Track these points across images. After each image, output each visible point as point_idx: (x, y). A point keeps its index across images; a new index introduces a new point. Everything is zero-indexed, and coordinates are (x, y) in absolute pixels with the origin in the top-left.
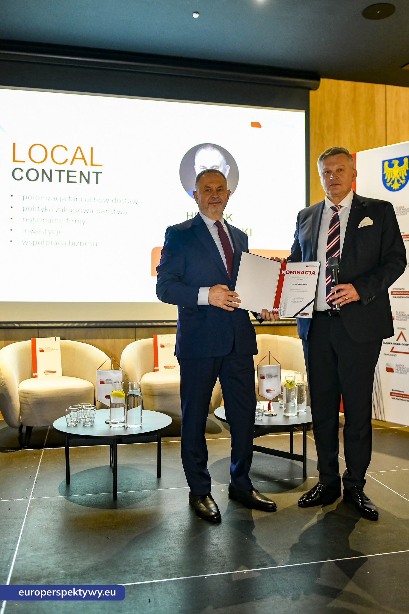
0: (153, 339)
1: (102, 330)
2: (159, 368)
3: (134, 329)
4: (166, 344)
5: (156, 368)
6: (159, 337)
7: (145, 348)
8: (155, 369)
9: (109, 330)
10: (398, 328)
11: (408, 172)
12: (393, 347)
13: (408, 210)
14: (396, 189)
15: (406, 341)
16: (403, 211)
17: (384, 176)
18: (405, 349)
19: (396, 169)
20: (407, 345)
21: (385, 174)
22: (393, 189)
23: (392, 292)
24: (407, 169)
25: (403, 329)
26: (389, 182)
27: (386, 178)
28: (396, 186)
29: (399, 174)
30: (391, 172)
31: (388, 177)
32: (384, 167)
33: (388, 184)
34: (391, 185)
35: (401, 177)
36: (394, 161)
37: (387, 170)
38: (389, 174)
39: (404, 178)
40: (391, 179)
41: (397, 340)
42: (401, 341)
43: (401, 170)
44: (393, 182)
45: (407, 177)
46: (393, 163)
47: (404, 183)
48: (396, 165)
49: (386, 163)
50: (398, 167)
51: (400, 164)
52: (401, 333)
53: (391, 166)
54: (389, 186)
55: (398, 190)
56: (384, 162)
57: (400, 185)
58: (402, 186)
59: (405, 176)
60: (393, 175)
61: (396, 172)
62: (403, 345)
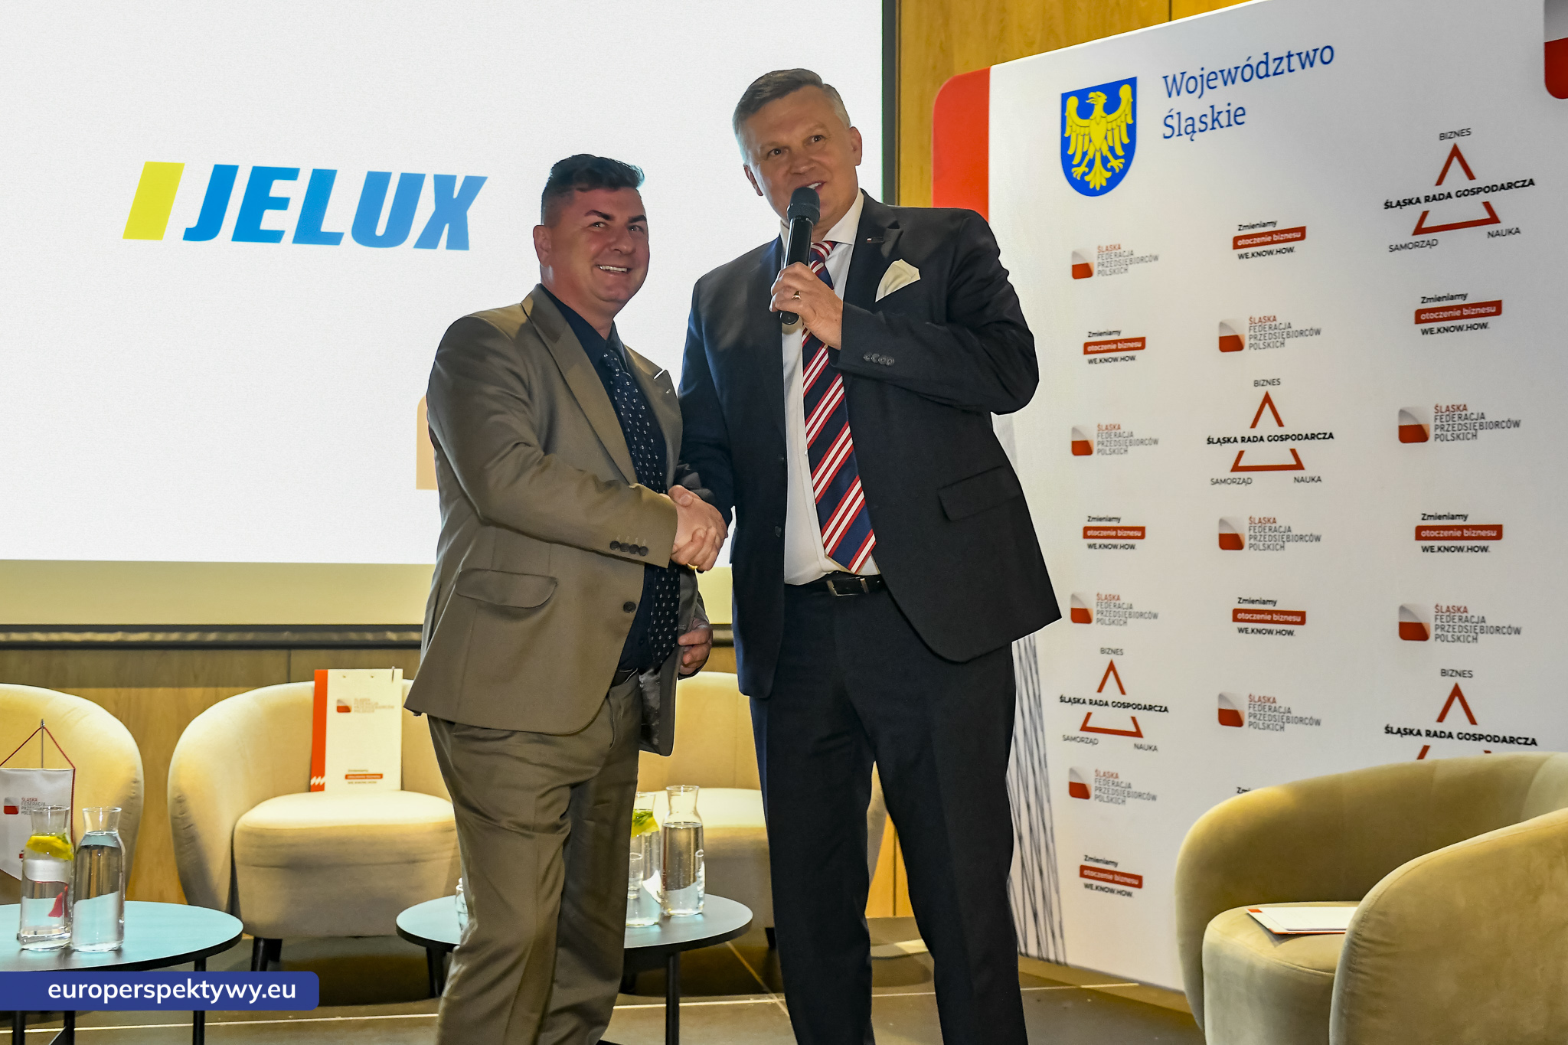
0: (312, 684)
1: (175, 656)
2: (326, 780)
3: (284, 653)
4: (356, 700)
5: (315, 781)
6: (333, 675)
7: (278, 714)
8: (312, 783)
9: (198, 656)
10: (1103, 651)
11: (1132, 130)
12: (1089, 715)
13: (1131, 259)
14: (1098, 188)
15: (1123, 692)
16: (1118, 258)
17: (1065, 142)
18: (1121, 719)
19: (1098, 124)
20: (1126, 706)
21: (1070, 137)
22: (1091, 186)
23: (1086, 529)
24: (1130, 122)
25: (1115, 652)
26: (1079, 165)
27: (1070, 152)
28: (1098, 178)
29: (1106, 138)
30: (1087, 131)
31: (1075, 148)
32: (1067, 114)
33: (1077, 172)
34: (1084, 174)
35: (1112, 149)
36: (1092, 95)
37: (1074, 127)
38: (1080, 138)
39: (1120, 152)
40: (1085, 154)
41: (1100, 690)
42: (1111, 692)
43: (1114, 125)
44: (1091, 164)
45: (1129, 150)
46: (1088, 101)
47: (1121, 166)
48: (1098, 110)
49: (1073, 102)
50: (1104, 114)
51: (1111, 107)
52: (1111, 667)
53: (1085, 111)
54: (1079, 178)
55: (1104, 190)
56: (1065, 97)
57: (1108, 175)
58: (1115, 179)
59: (1123, 146)
60: (1090, 141)
61: (1099, 132)
62: (1116, 705)
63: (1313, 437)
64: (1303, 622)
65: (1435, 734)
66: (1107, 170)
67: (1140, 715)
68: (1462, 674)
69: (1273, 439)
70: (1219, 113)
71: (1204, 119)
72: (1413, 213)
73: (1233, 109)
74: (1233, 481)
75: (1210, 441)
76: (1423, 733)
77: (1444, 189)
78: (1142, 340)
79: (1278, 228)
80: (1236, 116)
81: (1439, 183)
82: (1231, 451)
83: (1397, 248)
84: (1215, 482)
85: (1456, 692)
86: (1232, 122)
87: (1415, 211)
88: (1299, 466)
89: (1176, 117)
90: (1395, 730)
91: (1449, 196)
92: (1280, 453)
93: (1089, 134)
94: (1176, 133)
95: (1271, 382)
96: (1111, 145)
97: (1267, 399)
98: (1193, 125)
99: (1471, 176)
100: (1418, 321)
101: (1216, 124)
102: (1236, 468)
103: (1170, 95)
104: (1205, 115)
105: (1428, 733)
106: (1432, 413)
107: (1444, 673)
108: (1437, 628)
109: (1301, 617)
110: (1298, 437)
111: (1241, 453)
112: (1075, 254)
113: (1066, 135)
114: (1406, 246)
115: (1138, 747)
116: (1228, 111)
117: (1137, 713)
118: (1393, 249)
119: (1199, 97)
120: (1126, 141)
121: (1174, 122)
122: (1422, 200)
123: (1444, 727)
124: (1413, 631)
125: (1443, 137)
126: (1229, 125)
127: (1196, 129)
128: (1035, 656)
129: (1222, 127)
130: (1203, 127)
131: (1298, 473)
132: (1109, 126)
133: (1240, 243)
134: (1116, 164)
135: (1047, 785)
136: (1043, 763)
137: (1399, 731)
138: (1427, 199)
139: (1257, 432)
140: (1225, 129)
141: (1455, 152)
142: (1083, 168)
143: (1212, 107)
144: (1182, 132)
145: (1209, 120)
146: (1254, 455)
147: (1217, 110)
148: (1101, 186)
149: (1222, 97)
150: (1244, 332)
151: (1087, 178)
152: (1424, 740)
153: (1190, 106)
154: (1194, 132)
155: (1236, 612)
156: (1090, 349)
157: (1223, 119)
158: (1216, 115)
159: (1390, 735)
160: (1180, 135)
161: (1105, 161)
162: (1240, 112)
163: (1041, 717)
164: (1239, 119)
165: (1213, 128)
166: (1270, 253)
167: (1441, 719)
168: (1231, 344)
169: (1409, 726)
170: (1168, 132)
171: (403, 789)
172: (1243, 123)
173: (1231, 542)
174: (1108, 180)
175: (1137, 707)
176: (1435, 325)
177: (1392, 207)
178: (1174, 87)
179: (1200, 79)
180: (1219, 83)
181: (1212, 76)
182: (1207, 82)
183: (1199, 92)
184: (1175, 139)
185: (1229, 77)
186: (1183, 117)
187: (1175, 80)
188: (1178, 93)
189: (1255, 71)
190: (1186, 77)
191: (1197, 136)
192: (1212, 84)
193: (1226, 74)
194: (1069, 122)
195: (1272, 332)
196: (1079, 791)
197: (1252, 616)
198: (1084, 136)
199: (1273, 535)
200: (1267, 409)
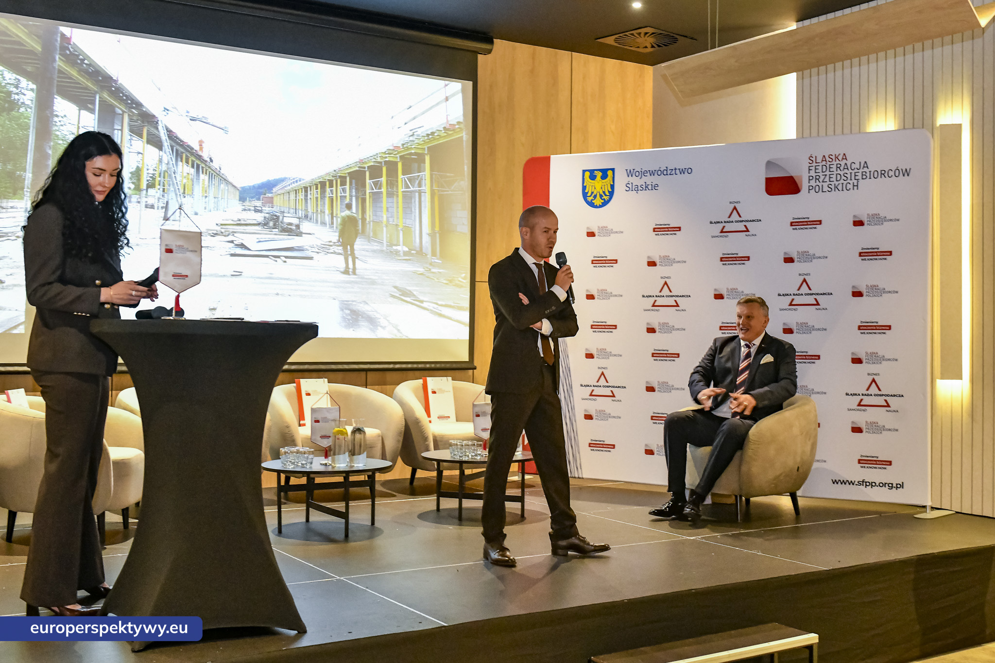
10: (600, 368)
11: (612, 187)
12: (593, 390)
13: (612, 232)
14: (598, 205)
15: (607, 382)
16: (606, 232)
17: (584, 188)
18: (606, 391)
19: (598, 183)
20: (608, 387)
21: (586, 186)
22: (595, 204)
23: (592, 326)
24: (612, 184)
25: (604, 368)
26: (590, 196)
27: (586, 191)
28: (598, 202)
29: (602, 188)
30: (593, 184)
31: (589, 190)
32: (585, 178)
33: (589, 199)
34: (592, 200)
35: (604, 192)
36: (596, 172)
37: (588, 183)
38: (591, 187)
39: (608, 194)
40: (592, 193)
41: (598, 382)
42: (604, 382)
43: (605, 184)
44: (595, 197)
45: (611, 194)
46: (594, 174)
47: (608, 198)
48: (599, 178)
49: (587, 174)
50: (601, 180)
51: (604, 177)
52: (603, 374)
53: (593, 177)
54: (590, 201)
55: (600, 207)
56: (584, 171)
57: (603, 201)
58: (605, 203)
59: (609, 192)
60: (595, 188)
61: (599, 186)
62: (604, 386)
63: (685, 296)
67: (614, 389)
69: (668, 296)
70: (648, 185)
71: (642, 186)
72: (720, 226)
73: (653, 184)
74: (652, 310)
75: (643, 296)
77: (731, 219)
78: (617, 260)
79: (669, 226)
81: (729, 217)
83: (714, 237)
84: (646, 310)
86: (653, 189)
87: (721, 225)
88: (677, 306)
89: (631, 184)
91: (732, 222)
92: (671, 301)
93: (594, 186)
94: (631, 189)
95: (668, 278)
97: (666, 284)
98: (637, 188)
99: (740, 216)
100: (721, 260)
101: (647, 189)
102: (654, 306)
103: (628, 176)
106: (726, 290)
109: (678, 355)
110: (677, 296)
111: (656, 301)
112: (589, 228)
113: (585, 185)
114: (718, 236)
115: (613, 401)
120: (610, 190)
121: (630, 186)
122: (723, 222)
125: (731, 203)
127: (639, 189)
128: (570, 371)
129: (649, 190)
130: (641, 189)
132: (603, 184)
133: (656, 230)
134: (606, 198)
135: (575, 416)
136: (573, 408)
138: (725, 222)
139: (661, 294)
140: (652, 191)
141: (735, 208)
142: (592, 198)
143: (645, 182)
144: (633, 190)
145: (644, 187)
146: (660, 301)
148: (600, 205)
149: (649, 179)
150: (657, 260)
151: (593, 201)
153: (636, 181)
155: (655, 354)
156: (595, 262)
157: (650, 187)
161: (601, 196)
162: (657, 186)
163: (572, 392)
164: (656, 188)
165: (645, 190)
166: (668, 234)
168: (652, 264)
170: (628, 189)
172: (657, 190)
173: (651, 330)
174: (602, 203)
175: (613, 387)
176: (727, 262)
177: (713, 223)
178: (630, 173)
179: (640, 172)
180: (648, 174)
181: (646, 172)
182: (643, 173)
183: (640, 177)
184: (630, 191)
185: (652, 173)
186: (634, 185)
187: (630, 171)
188: (632, 176)
189: (662, 172)
190: (635, 171)
191: (639, 192)
192: (645, 175)
193: (651, 172)
194: (586, 180)
195: (668, 261)
196: (589, 417)
197: (658, 355)
198: (592, 186)
199: (667, 328)
200: (666, 286)
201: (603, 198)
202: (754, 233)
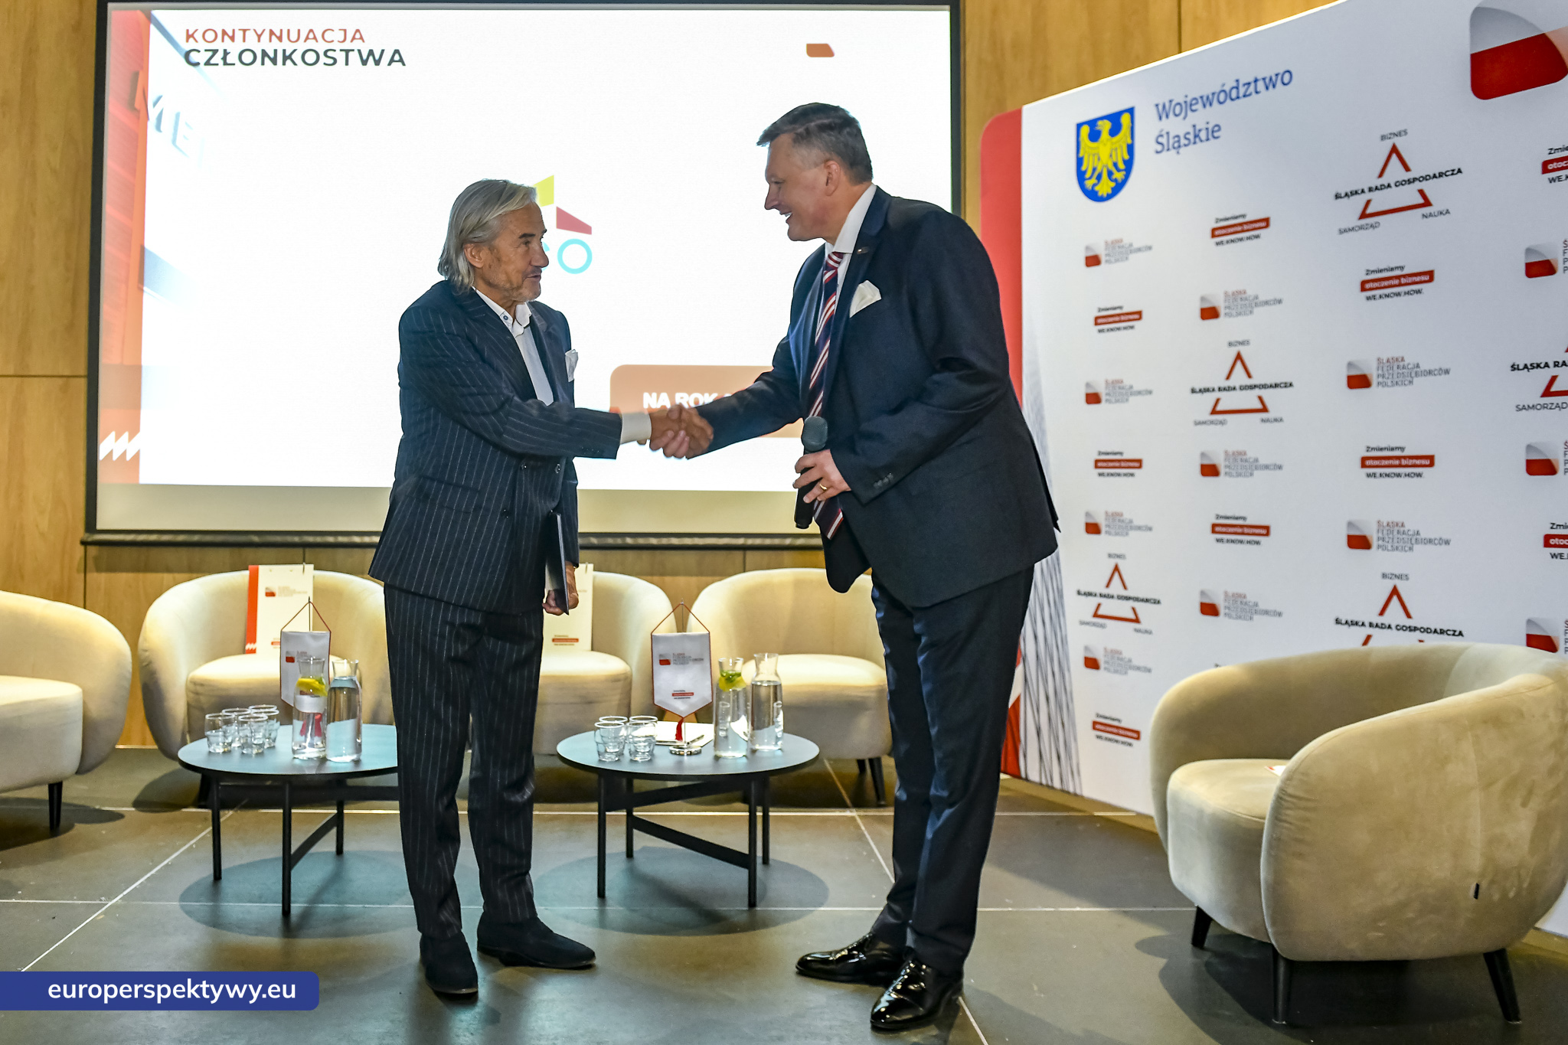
10: (1110, 556)
11: (1131, 149)
12: (1099, 605)
13: (1132, 250)
14: (1105, 195)
15: (1125, 587)
16: (1121, 250)
17: (1080, 161)
18: (1124, 609)
19: (1105, 145)
20: (1128, 598)
21: (1082, 157)
22: (1100, 194)
23: (1097, 461)
24: (1130, 142)
25: (1119, 556)
26: (1090, 178)
27: (1083, 168)
28: (1104, 188)
29: (1111, 156)
30: (1096, 151)
31: (1087, 165)
32: (1081, 139)
33: (1089, 184)
34: (1094, 185)
35: (1115, 165)
36: (1100, 123)
37: (1087, 150)
38: (1091, 157)
39: (1121, 166)
40: (1094, 169)
41: (1108, 586)
42: (1116, 588)
43: (1117, 145)
44: (1099, 178)
45: (1129, 164)
46: (1098, 128)
47: (1123, 177)
48: (1105, 135)
49: (1085, 130)
50: (1109, 137)
51: (1115, 131)
52: (1116, 569)
53: (1095, 136)
54: (1090, 188)
55: (1109, 197)
56: (1079, 126)
58: (1118, 188)
59: (1125, 162)
60: (1099, 159)
61: (1106, 152)
62: (1120, 597)
63: (1276, 386)
64: (1267, 534)
65: (1377, 626)
66: (1112, 180)
67: (1138, 605)
68: (1399, 577)
69: (1243, 388)
70: (1200, 131)
71: (1188, 136)
72: (1359, 202)
73: (1210, 126)
74: (1212, 422)
75: (1193, 391)
76: (1367, 624)
77: (1384, 181)
78: (1139, 313)
79: (1247, 219)
80: (1213, 132)
81: (1381, 175)
82: (1209, 399)
83: (1345, 231)
84: (1198, 423)
85: (1395, 592)
86: (1210, 137)
87: (1361, 200)
88: (1265, 410)
89: (1165, 136)
90: (1343, 622)
91: (1389, 186)
92: (1250, 400)
93: (1098, 154)
94: (1166, 148)
95: (1242, 343)
96: (1114, 160)
97: (1239, 357)
98: (1179, 141)
99: (1407, 169)
100: (1363, 289)
101: (1197, 140)
102: (1214, 412)
103: (1160, 118)
104: (1188, 133)
105: (1371, 625)
106: (1374, 365)
107: (1384, 576)
108: (1379, 539)
109: (1266, 530)
110: (1264, 386)
111: (1218, 400)
112: (1087, 248)
113: (1081, 155)
114: (1353, 229)
115: (1137, 631)
116: (1207, 129)
117: (1137, 605)
118: (1342, 232)
119: (1185, 118)
120: (1127, 157)
121: (1163, 140)
122: (1366, 190)
123: (1385, 619)
124: (1358, 542)
125: (1383, 138)
126: (1208, 139)
127: (1182, 143)
129: (1201, 141)
130: (1186, 142)
131: (1264, 415)
132: (1114, 147)
133: (1217, 233)
134: (1119, 176)
135: (1068, 659)
136: (1064, 641)
137: (1347, 622)
138: (1370, 190)
139: (1230, 383)
140: (1206, 144)
141: (1394, 150)
142: (1094, 181)
143: (1194, 126)
144: (1171, 147)
145: (1191, 137)
146: (1228, 401)
147: (1198, 128)
148: (1108, 195)
149: (1201, 117)
150: (1220, 304)
151: (1097, 188)
152: (1368, 631)
153: (1177, 126)
154: (1179, 146)
155: (1214, 526)
156: (1100, 321)
157: (1203, 135)
158: (1197, 132)
159: (1339, 626)
160: (1168, 150)
161: (1110, 174)
162: (1216, 128)
164: (1216, 134)
165: (1195, 143)
166: (1241, 240)
167: (1382, 613)
168: (1210, 313)
169: (1355, 619)
170: (1159, 148)
171: (592, 650)
172: (1217, 138)
173: (1210, 470)
174: (1113, 189)
175: (1137, 599)
176: (1377, 293)
177: (1341, 197)
178: (1163, 112)
179: (1184, 105)
180: (1199, 106)
181: (1194, 102)
182: (1189, 106)
183: (1183, 114)
184: (1164, 153)
185: (1207, 101)
186: (1171, 135)
187: (1164, 106)
188: (1167, 116)
189: (1228, 95)
190: (1174, 103)
191: (1182, 150)
192: (1194, 108)
193: (1205, 99)
194: (1082, 145)
195: (1244, 303)
196: (1092, 663)
197: (1227, 529)
198: (1094, 155)
199: (1245, 465)
200: (1239, 364)
201: (1114, 177)
202: (1443, 208)
